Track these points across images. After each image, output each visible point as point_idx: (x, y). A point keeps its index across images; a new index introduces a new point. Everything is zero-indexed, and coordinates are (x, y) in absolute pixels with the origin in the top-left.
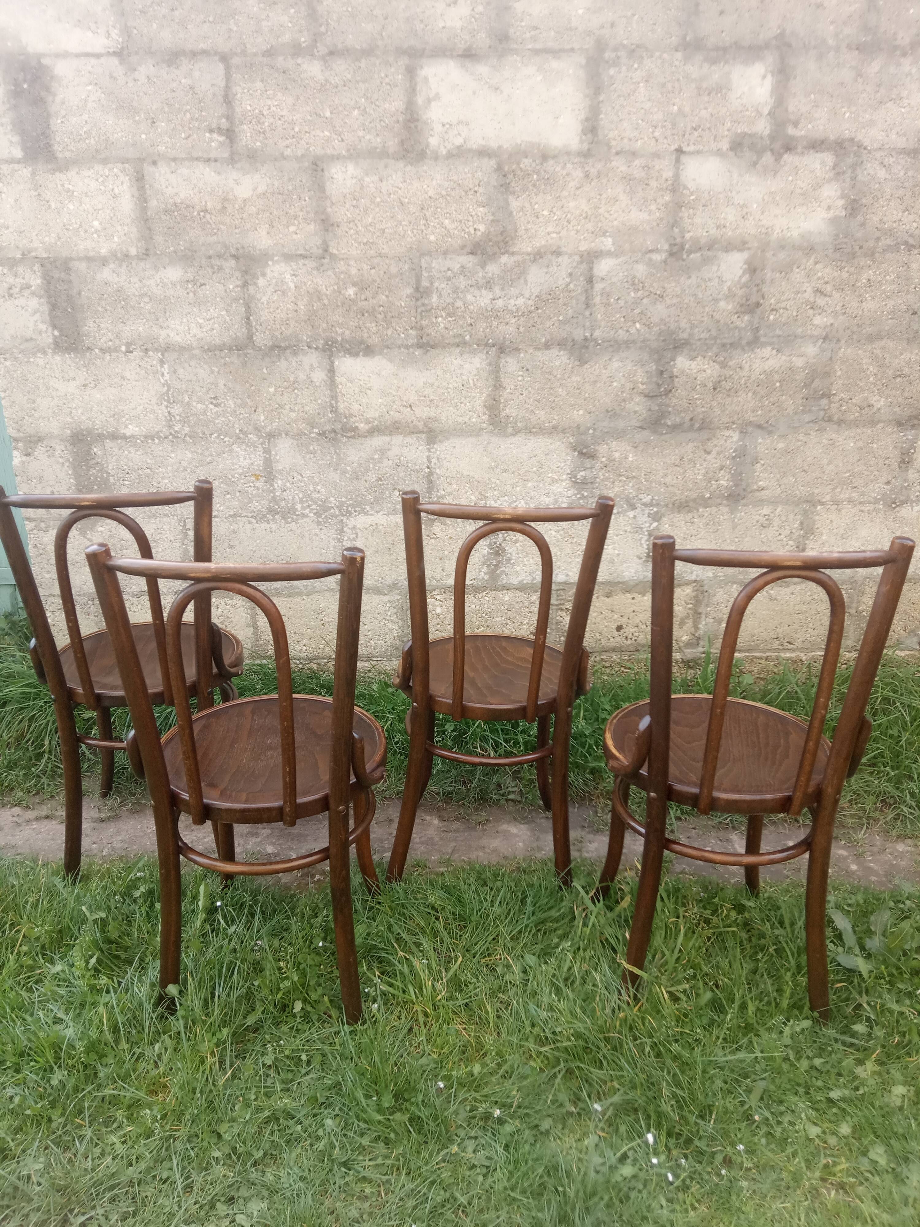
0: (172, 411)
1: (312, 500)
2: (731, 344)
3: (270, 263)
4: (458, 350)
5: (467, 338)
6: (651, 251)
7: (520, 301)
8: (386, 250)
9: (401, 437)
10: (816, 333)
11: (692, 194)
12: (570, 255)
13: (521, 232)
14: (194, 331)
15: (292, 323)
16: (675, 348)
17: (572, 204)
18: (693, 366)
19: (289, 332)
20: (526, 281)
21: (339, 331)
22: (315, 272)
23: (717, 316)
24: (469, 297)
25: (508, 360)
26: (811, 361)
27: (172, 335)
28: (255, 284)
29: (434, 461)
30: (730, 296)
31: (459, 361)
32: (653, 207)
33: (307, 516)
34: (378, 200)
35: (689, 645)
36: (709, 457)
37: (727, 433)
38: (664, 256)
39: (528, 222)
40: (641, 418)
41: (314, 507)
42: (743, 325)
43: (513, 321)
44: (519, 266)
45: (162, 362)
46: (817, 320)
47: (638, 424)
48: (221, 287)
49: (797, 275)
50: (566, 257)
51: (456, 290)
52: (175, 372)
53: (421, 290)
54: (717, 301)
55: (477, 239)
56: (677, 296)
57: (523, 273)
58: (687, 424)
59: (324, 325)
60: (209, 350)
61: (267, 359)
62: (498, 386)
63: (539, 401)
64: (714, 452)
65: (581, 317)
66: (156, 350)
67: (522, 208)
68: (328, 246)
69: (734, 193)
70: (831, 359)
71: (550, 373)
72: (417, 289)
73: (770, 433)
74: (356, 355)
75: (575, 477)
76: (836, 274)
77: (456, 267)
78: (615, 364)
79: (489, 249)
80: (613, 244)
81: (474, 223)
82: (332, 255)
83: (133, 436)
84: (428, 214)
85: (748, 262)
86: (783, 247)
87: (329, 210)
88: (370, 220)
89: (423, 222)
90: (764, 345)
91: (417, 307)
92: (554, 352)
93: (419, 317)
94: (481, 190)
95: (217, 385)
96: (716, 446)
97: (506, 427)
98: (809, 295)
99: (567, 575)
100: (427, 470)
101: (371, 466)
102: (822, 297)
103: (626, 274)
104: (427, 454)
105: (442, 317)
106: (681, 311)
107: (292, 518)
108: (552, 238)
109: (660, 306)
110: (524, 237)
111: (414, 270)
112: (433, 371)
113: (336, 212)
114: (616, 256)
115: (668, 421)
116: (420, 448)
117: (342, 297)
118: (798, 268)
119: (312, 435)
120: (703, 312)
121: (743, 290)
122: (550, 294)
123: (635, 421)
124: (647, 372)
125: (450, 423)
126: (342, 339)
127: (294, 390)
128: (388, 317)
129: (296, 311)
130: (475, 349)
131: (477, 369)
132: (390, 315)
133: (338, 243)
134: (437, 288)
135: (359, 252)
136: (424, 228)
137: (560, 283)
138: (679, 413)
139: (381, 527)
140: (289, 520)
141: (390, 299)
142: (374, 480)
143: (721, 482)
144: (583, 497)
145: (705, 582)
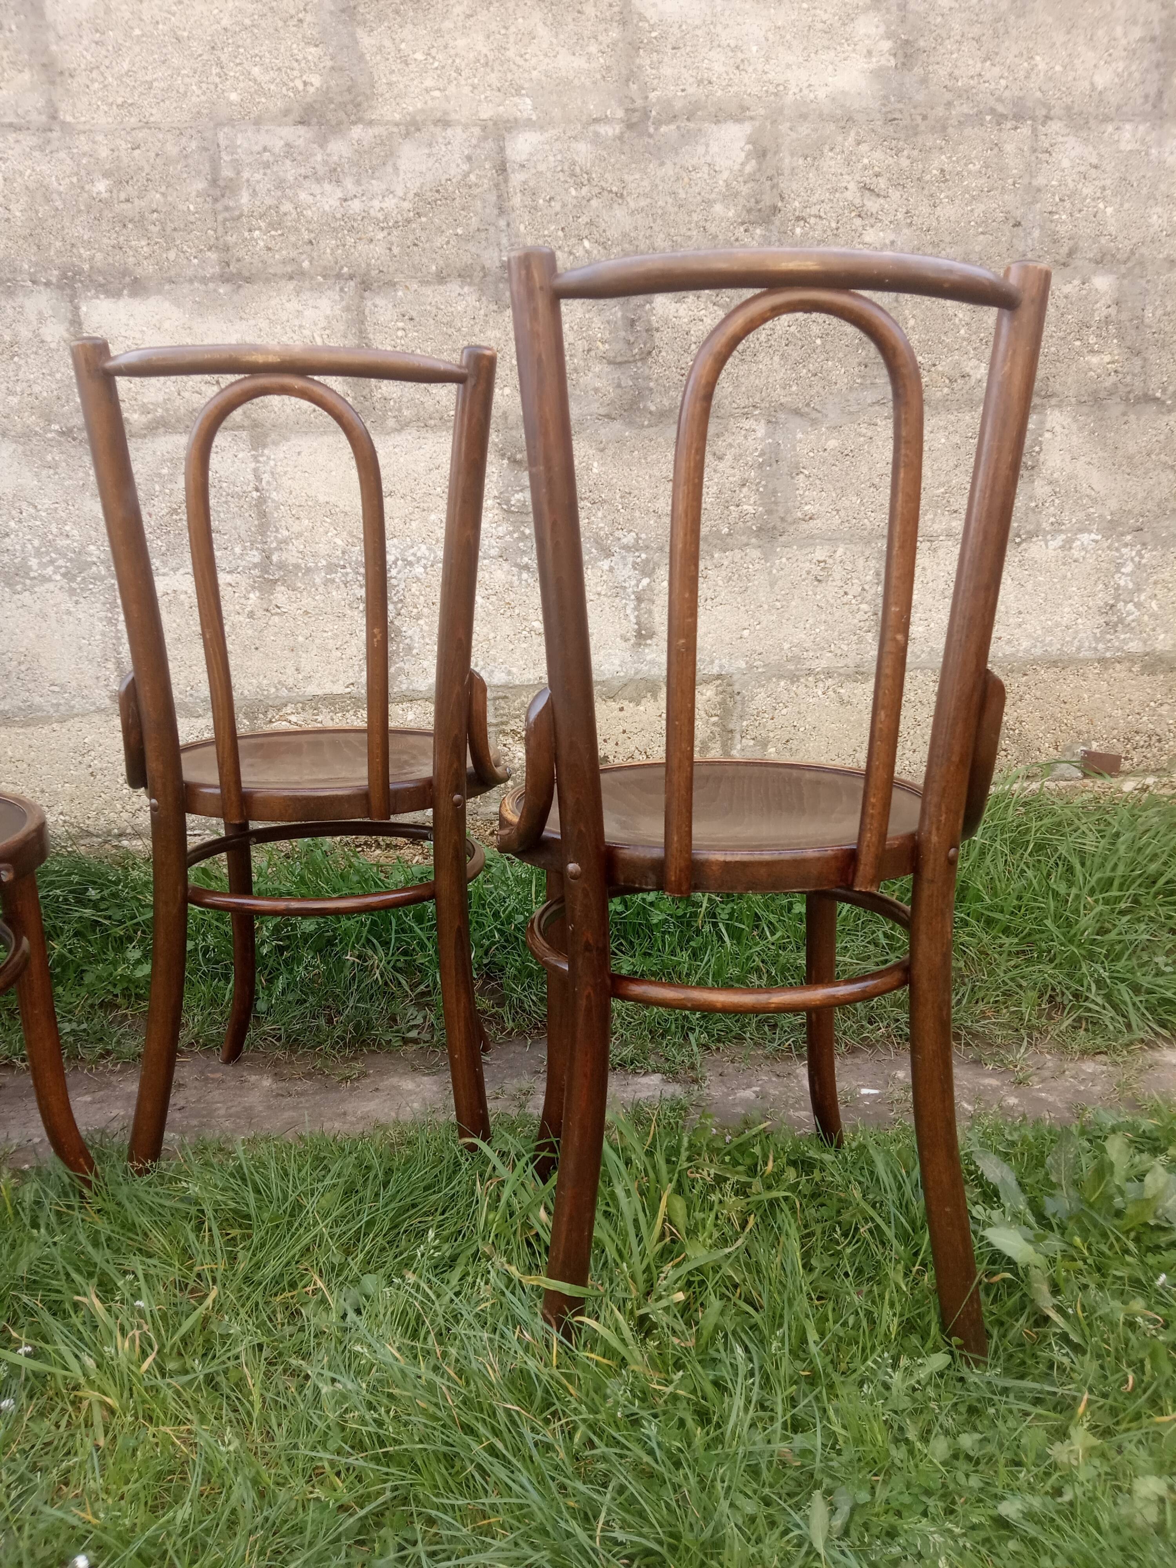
1: (56, 550)
4: (291, 285)
5: (306, 264)
6: (596, 121)
7: (390, 203)
8: (156, 116)
11: (653, 28)
12: (466, 127)
13: (381, 88)
17: (461, 43)
18: (682, 312)
20: (396, 169)
21: (86, 254)
22: (37, 154)
23: (712, 228)
24: (303, 196)
25: (379, 301)
29: (266, 477)
30: (730, 195)
31: (293, 305)
32: (593, 49)
33: (50, 580)
34: (137, 32)
37: (747, 424)
38: (618, 129)
39: (392, 72)
40: (606, 400)
41: (61, 562)
43: (381, 235)
44: (382, 143)
46: (870, 236)
47: (602, 411)
49: (831, 163)
50: (459, 130)
51: (280, 184)
53: (222, 183)
54: (709, 203)
55: (308, 100)
56: (646, 195)
57: (389, 154)
59: (58, 244)
64: (729, 456)
65: (492, 229)
67: (380, 49)
68: (56, 111)
69: (719, 28)
71: (449, 324)
72: (214, 182)
73: (814, 422)
74: (116, 294)
76: (890, 161)
77: (278, 145)
79: (329, 116)
80: (535, 108)
81: (302, 72)
82: (64, 125)
84: (224, 58)
85: (751, 140)
86: (804, 117)
87: (54, 48)
88: (126, 66)
89: (215, 70)
91: (215, 213)
92: (454, 288)
93: (220, 230)
94: (309, 18)
97: (384, 418)
98: (852, 194)
99: (509, 673)
101: (157, 488)
102: (873, 198)
103: (559, 157)
104: (253, 465)
105: (260, 229)
106: (654, 221)
107: (24, 584)
108: (433, 98)
109: (619, 212)
110: (387, 96)
111: (206, 149)
112: (252, 322)
113: (66, 52)
114: (542, 128)
115: (649, 404)
116: (240, 455)
117: (86, 195)
118: (831, 150)
119: (49, 435)
120: (690, 222)
121: (749, 185)
122: (438, 191)
123: (597, 405)
124: (608, 322)
125: (288, 411)
126: (91, 268)
127: (12, 358)
128: (169, 230)
129: (8, 220)
130: (320, 284)
131: (327, 317)
132: (170, 226)
133: (74, 105)
134: (248, 181)
135: (110, 120)
136: (217, 80)
137: (452, 172)
138: (667, 390)
139: (183, 597)
140: (19, 588)
141: (170, 199)
142: (164, 512)
143: (746, 507)
144: (523, 537)
145: (735, 677)
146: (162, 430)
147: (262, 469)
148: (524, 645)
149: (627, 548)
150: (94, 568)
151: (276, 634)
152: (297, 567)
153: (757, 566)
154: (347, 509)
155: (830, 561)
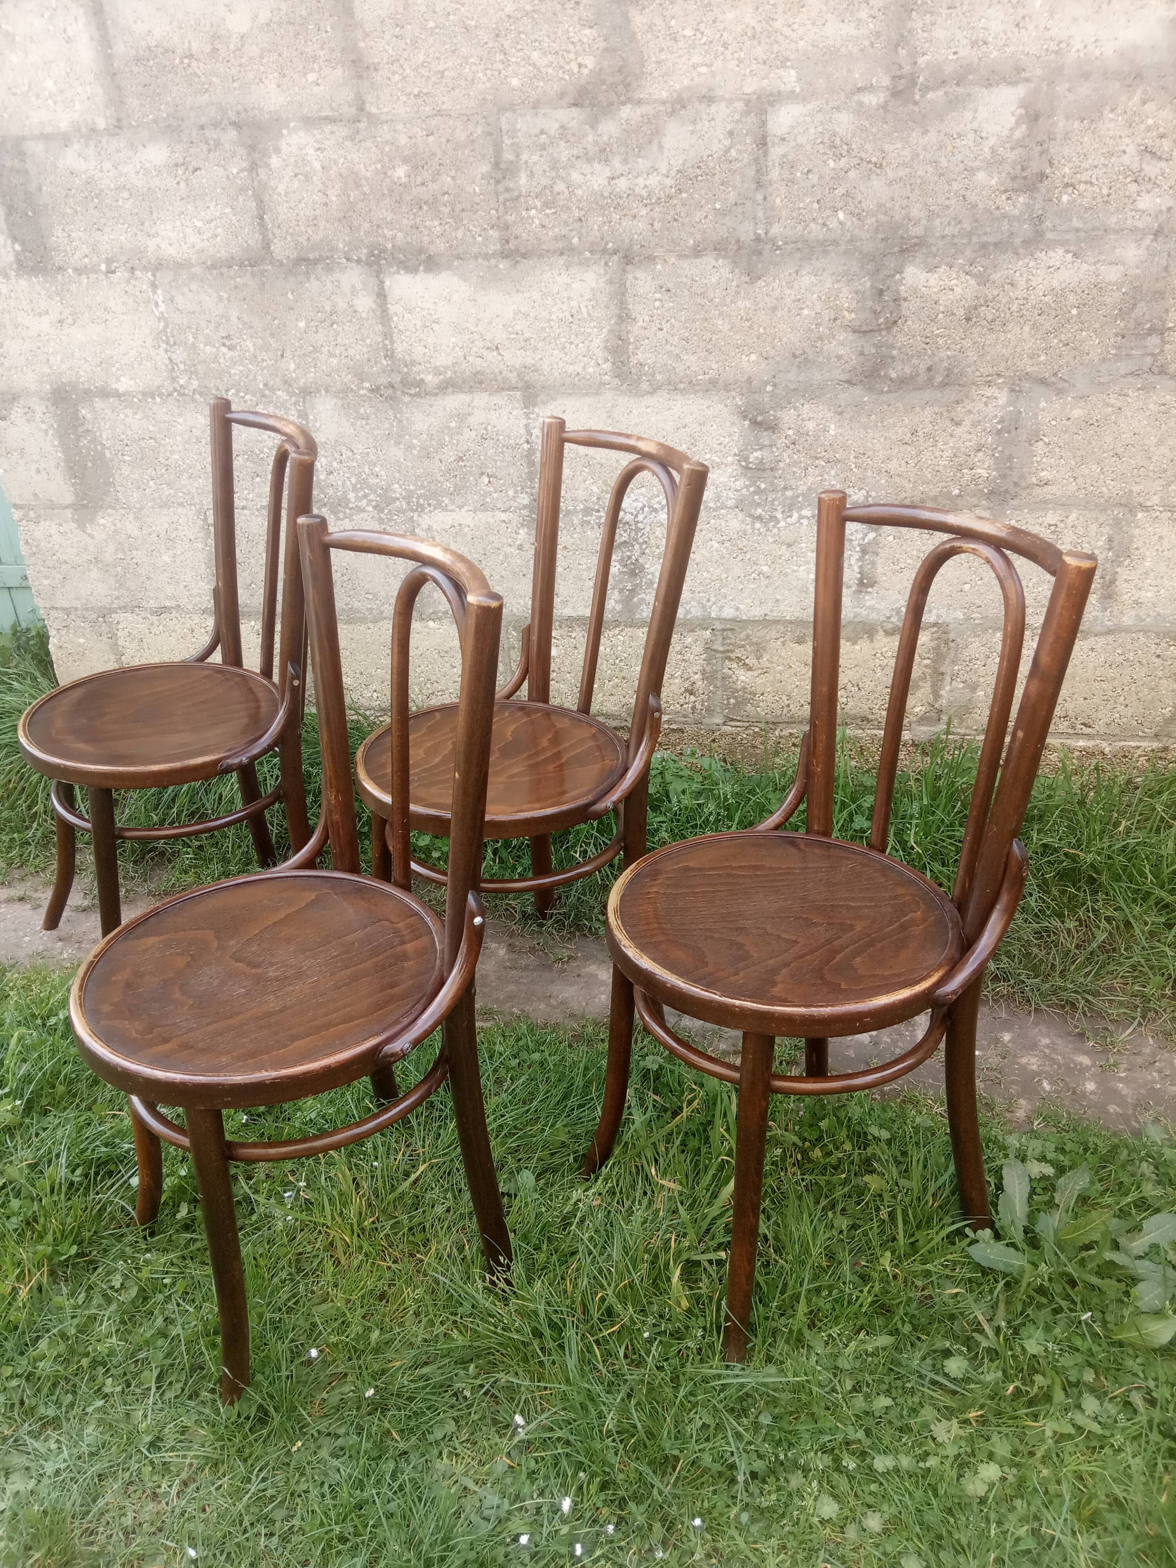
0: (174, 356)
1: (369, 487)
2: (996, 245)
3: (285, 132)
4: (562, 261)
5: (575, 241)
7: (654, 180)
8: (447, 104)
9: (485, 396)
10: (1140, 225)
12: (730, 102)
13: (650, 67)
14: (193, 238)
15: (322, 224)
16: (902, 251)
17: (730, 16)
18: (932, 282)
19: (316, 238)
20: (661, 147)
21: (389, 234)
22: (348, 143)
23: (972, 197)
24: (575, 176)
25: (640, 274)
26: (1131, 272)
27: (163, 246)
28: (267, 165)
29: (535, 432)
30: (995, 162)
31: (564, 278)
32: (863, 14)
33: (364, 510)
34: (431, 24)
35: (923, 720)
36: (958, 431)
37: (988, 392)
38: (882, 97)
39: (661, 50)
40: (848, 367)
41: (372, 497)
42: (1016, 212)
43: (644, 212)
44: (649, 122)
45: (154, 286)
46: (1145, 202)
47: (843, 377)
48: (221, 172)
49: (1111, 125)
50: (723, 105)
51: (555, 165)
52: (172, 300)
53: (503, 166)
54: (972, 171)
55: (583, 82)
56: (905, 165)
57: (657, 132)
58: (922, 378)
59: (367, 225)
60: (213, 267)
61: (292, 279)
62: (624, 317)
63: (687, 340)
64: (967, 423)
65: (749, 203)
66: (145, 268)
67: (651, 27)
68: (363, 103)
70: (1166, 269)
71: (703, 295)
72: (496, 165)
73: (1060, 392)
74: (414, 270)
75: (746, 459)
77: (553, 128)
78: (806, 280)
79: (601, 97)
80: (799, 80)
81: (577, 54)
82: (370, 116)
83: (126, 393)
84: (507, 44)
85: (1024, 104)
86: (1086, 76)
87: (361, 44)
88: (421, 58)
89: (499, 57)
90: (1051, 245)
91: (497, 194)
92: (709, 260)
93: (501, 209)
95: (228, 320)
96: (970, 412)
97: (638, 382)
98: (1130, 158)
99: (737, 609)
100: (526, 446)
101: (447, 439)
102: (1154, 162)
103: (820, 129)
104: (525, 421)
105: (535, 208)
106: (912, 190)
107: (345, 513)
108: (699, 74)
109: (877, 183)
110: (656, 74)
111: (491, 134)
112: (527, 295)
113: (372, 48)
114: (804, 100)
115: (891, 371)
116: (515, 412)
117: (388, 180)
118: (1112, 110)
119: (362, 392)
120: (949, 192)
121: (1017, 152)
122: (699, 167)
123: (838, 371)
124: (856, 292)
125: (556, 374)
126: (394, 246)
127: (332, 325)
128: (457, 210)
129: (326, 204)
130: (587, 259)
131: (592, 289)
132: (459, 207)
133: (378, 97)
134: (526, 163)
135: (408, 109)
136: (501, 66)
137: (714, 148)
138: (909, 358)
139: (466, 529)
140: (341, 515)
141: (459, 182)
142: (451, 459)
143: (979, 471)
144: (759, 491)
145: (951, 627)
146: (450, 389)
147: (532, 425)
148: (753, 586)
150: (398, 503)
154: (603, 461)
155: (1062, 525)
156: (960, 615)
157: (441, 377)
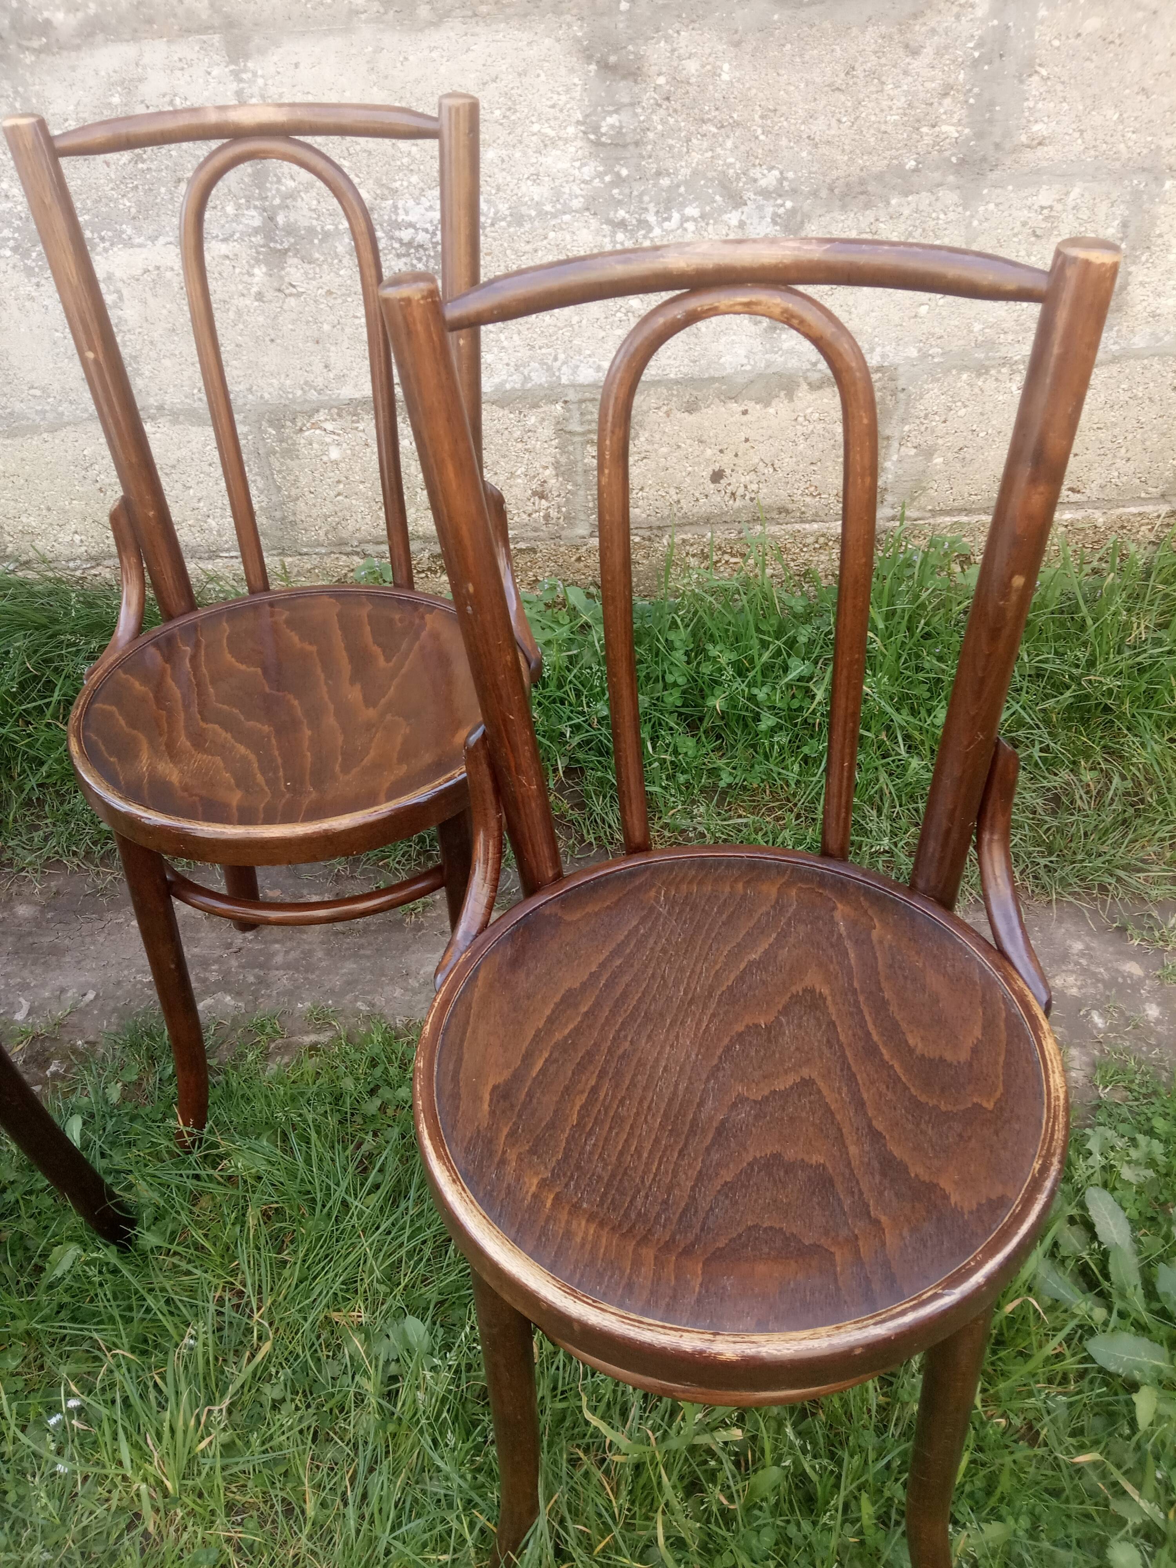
9: (161, 45)
64: (929, 50)
75: (596, 129)
96: (934, 31)
104: (234, 86)
116: (215, 72)
143: (945, 128)
144: (619, 181)
145: (901, 370)
146: (100, 36)
147: (248, 92)
149: (765, 193)
151: (294, 322)
152: (311, 230)
153: (951, 216)
155: (1058, 207)
156: (913, 352)
157: (80, 15)
